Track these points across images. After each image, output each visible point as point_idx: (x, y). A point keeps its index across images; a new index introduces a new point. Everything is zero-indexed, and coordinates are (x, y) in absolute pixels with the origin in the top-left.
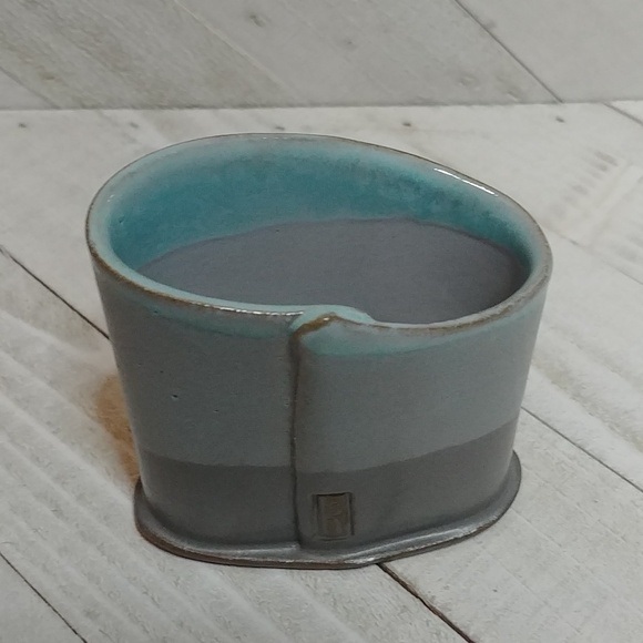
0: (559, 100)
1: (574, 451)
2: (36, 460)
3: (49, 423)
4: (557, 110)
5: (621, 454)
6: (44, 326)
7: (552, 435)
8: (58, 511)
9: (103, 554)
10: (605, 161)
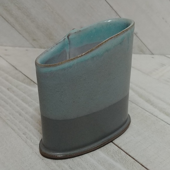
0: (153, 54)
1: (150, 114)
2: (17, 105)
3: (22, 99)
4: (152, 56)
5: (162, 116)
6: (24, 83)
7: (144, 111)
8: (20, 115)
9: (30, 123)
10: (163, 65)
